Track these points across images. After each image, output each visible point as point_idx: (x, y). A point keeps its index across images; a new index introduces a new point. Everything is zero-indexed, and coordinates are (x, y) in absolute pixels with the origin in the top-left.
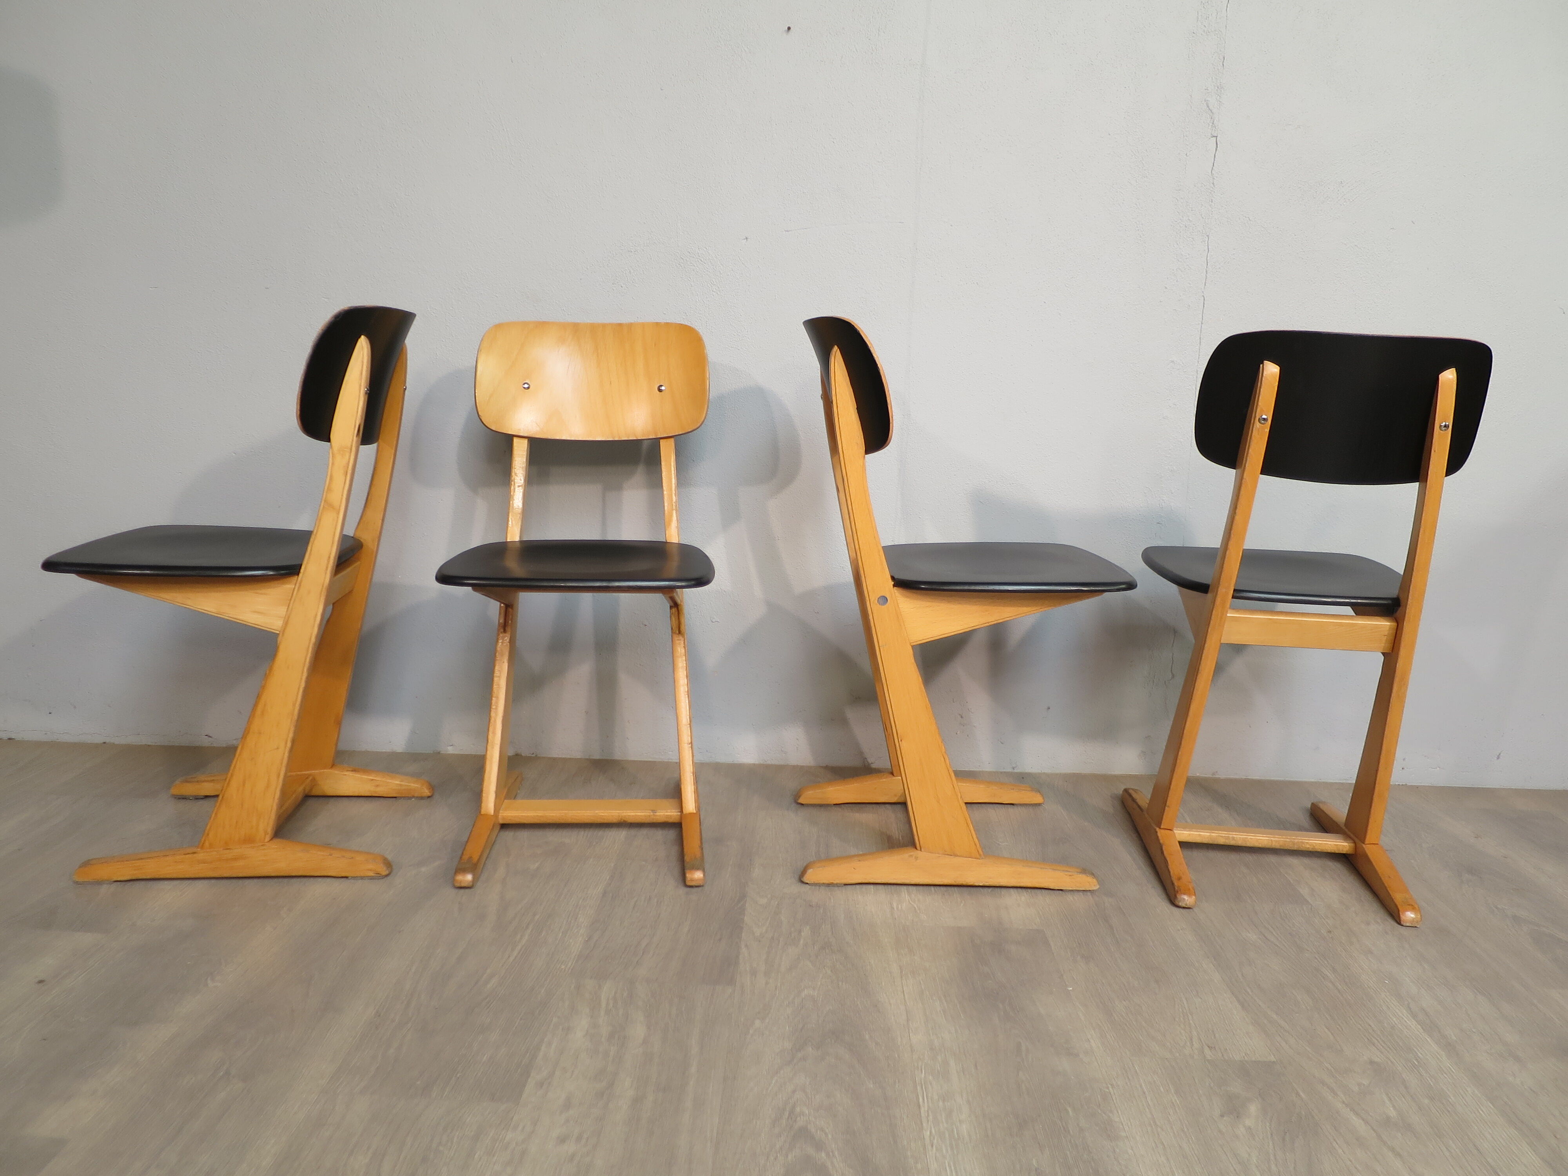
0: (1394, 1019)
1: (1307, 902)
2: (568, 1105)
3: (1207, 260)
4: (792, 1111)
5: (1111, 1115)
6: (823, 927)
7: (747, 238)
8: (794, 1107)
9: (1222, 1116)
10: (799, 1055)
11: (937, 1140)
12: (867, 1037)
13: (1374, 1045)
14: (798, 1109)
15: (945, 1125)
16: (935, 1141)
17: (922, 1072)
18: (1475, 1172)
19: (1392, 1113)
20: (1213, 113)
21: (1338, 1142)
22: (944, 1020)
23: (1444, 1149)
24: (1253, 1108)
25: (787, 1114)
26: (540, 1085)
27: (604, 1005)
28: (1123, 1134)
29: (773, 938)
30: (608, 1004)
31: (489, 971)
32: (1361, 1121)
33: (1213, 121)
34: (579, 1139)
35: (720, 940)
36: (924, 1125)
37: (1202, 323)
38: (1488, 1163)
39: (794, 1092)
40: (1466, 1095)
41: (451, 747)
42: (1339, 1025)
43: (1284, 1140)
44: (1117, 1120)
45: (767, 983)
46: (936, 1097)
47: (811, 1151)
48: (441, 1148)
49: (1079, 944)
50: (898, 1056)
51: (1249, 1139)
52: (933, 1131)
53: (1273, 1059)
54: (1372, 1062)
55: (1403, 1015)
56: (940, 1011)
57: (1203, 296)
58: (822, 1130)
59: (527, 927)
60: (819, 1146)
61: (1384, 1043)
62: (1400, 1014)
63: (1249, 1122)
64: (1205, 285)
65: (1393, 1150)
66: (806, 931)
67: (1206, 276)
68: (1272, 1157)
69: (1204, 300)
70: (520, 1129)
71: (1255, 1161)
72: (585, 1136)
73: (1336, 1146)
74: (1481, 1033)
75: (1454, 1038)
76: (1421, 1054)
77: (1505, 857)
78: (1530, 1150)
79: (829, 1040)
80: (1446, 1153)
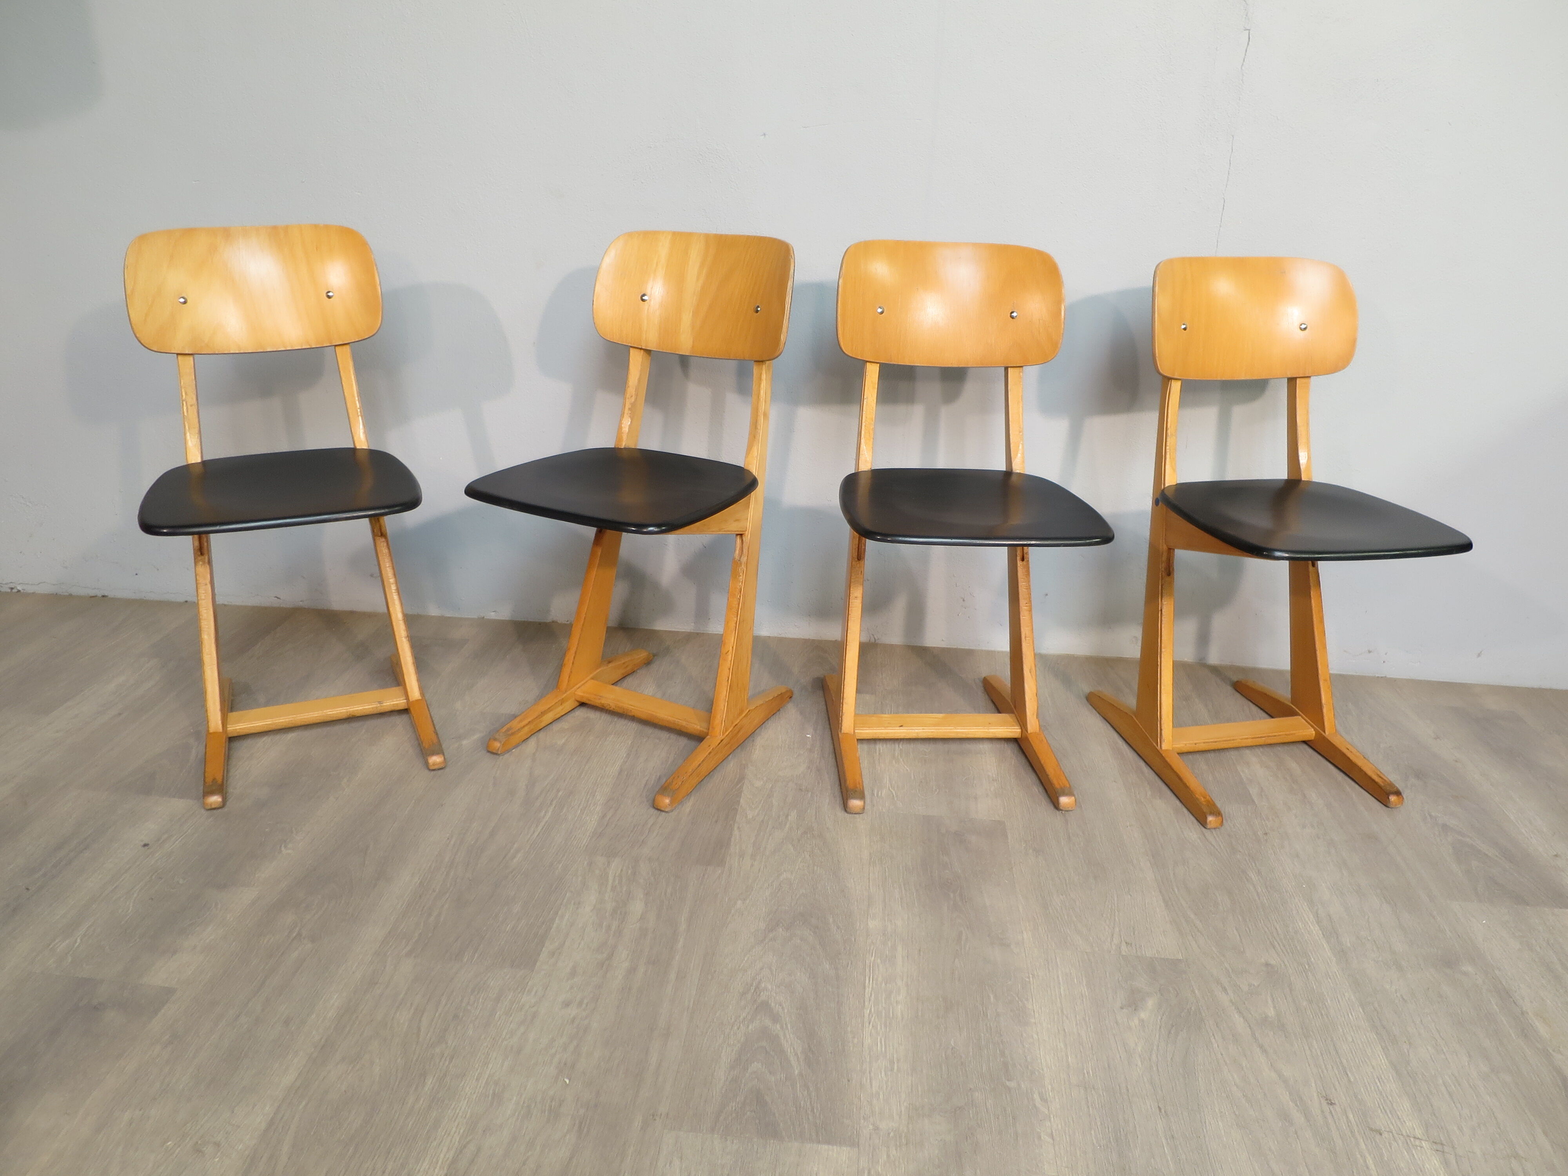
0: (1300, 924)
1: (1253, 801)
2: (573, 973)
3: (1230, 161)
4: (757, 987)
5: (1026, 1002)
6: (809, 811)
7: (765, 135)
8: (759, 983)
9: (1122, 1008)
10: (771, 935)
11: (874, 1019)
12: (831, 920)
13: (1274, 948)
14: (763, 985)
15: (884, 1005)
16: (873, 1018)
17: (872, 956)
18: (1327, 1071)
19: (1271, 1013)
20: (1247, 4)
21: (1216, 1037)
22: (900, 907)
23: (1307, 1048)
24: (1151, 1003)
25: (753, 989)
26: (552, 954)
27: (610, 882)
28: (1033, 1020)
29: (763, 821)
30: (614, 881)
31: (516, 846)
32: (1242, 1019)
33: (1247, 13)
34: (580, 1004)
35: (716, 822)
36: (866, 1003)
37: (1220, 226)
38: (1341, 1063)
39: (762, 969)
40: (1342, 1000)
41: (493, 613)
42: (1248, 928)
43: (1170, 1032)
44: (1030, 1007)
45: (752, 865)
46: (880, 979)
47: (768, 1022)
48: (469, 1008)
49: (1034, 837)
50: (855, 940)
51: (1140, 1030)
52: (873, 1010)
53: (1180, 957)
54: (1267, 965)
55: (1309, 920)
56: (898, 899)
57: (1224, 199)
58: (780, 1004)
59: (551, 804)
60: (776, 1019)
61: (1284, 946)
62: (1307, 919)
63: (1143, 1015)
64: (1226, 187)
65: (1261, 1047)
66: (793, 815)
67: (1228, 177)
68: (1155, 1048)
69: (1224, 202)
70: (533, 993)
71: (1140, 1051)
72: (585, 1001)
73: (1213, 1041)
74: (1374, 941)
75: (1349, 945)
76: (1314, 959)
77: (1456, 761)
78: (1383, 1053)
79: (798, 922)
80: (1308, 1052)
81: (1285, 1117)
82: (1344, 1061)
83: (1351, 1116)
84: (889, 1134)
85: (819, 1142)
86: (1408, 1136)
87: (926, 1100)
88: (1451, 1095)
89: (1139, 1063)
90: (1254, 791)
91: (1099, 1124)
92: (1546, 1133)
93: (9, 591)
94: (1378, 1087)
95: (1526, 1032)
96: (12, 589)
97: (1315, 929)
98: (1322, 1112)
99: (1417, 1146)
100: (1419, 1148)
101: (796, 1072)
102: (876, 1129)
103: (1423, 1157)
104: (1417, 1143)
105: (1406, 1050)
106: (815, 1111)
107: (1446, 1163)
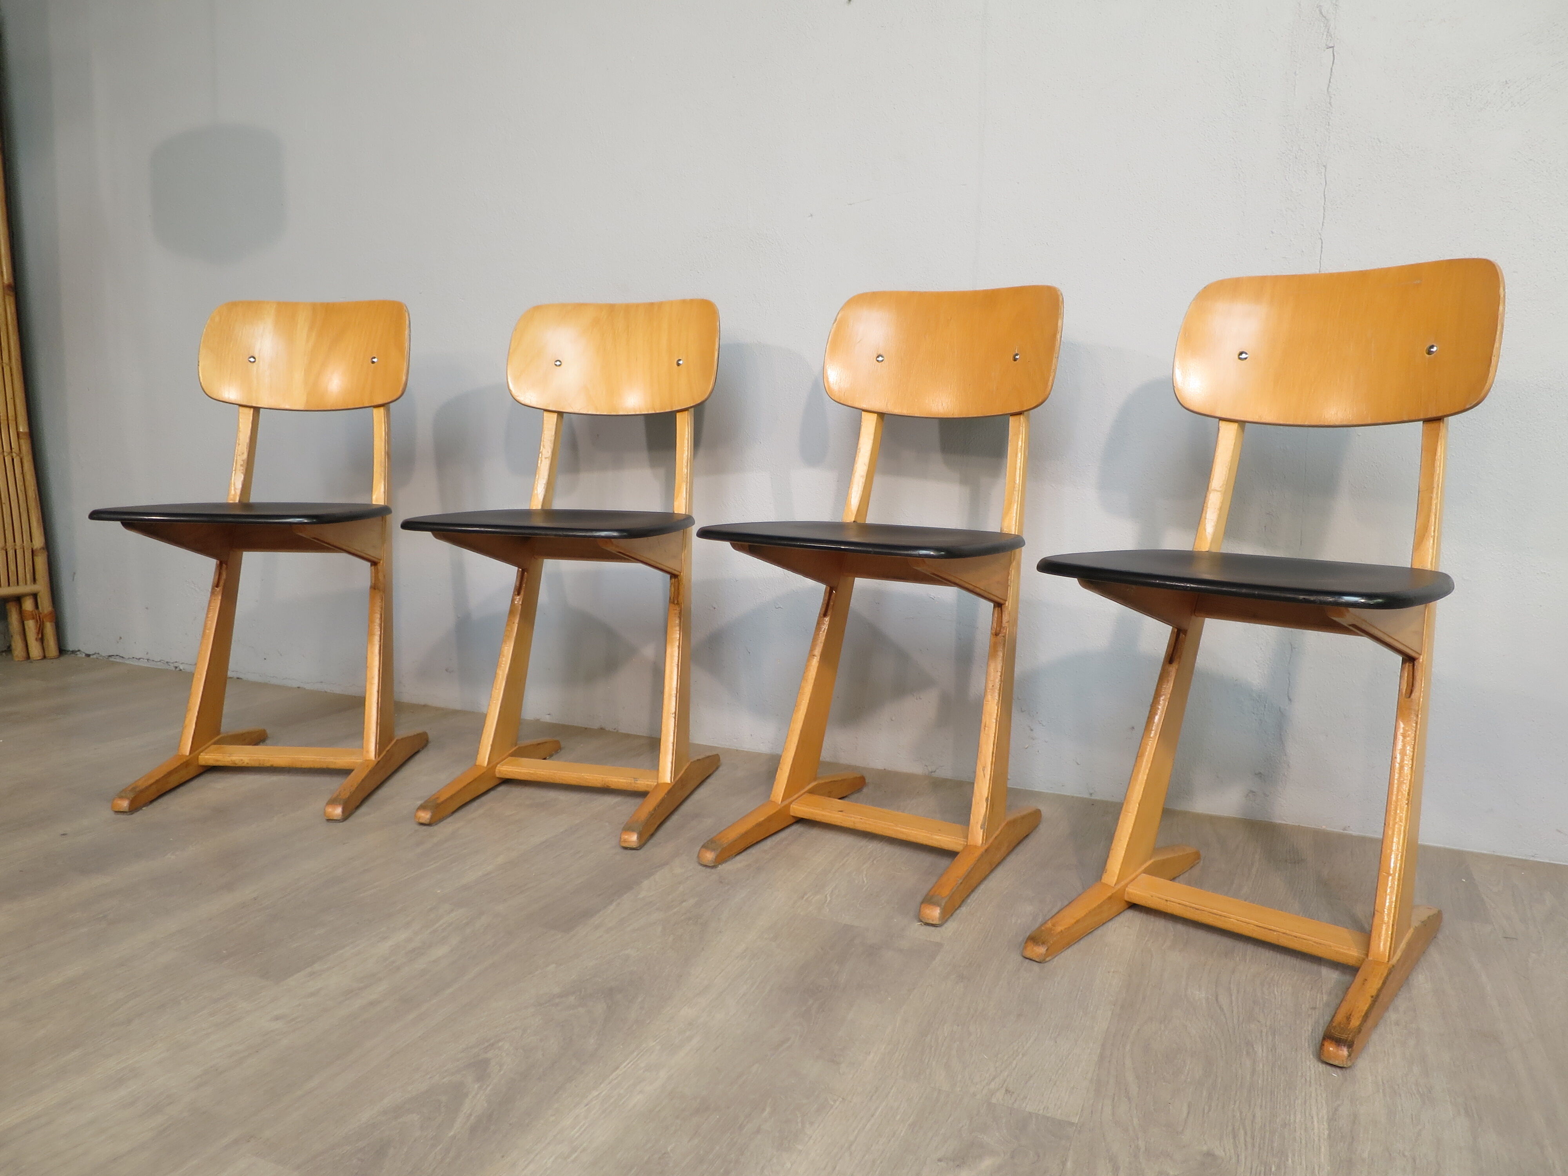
0: (1297, 1116)
2: (314, 994)
3: (1324, 195)
4: (493, 1044)
5: (807, 1126)
6: (712, 901)
7: (811, 215)
8: (499, 1041)
9: (940, 1160)
10: (557, 1001)
12: (639, 1000)
14: (501, 1044)
15: (622, 1091)
16: (595, 1102)
17: (656, 1040)
20: (1327, 20)
22: (736, 1002)
24: (988, 1163)
25: (486, 1045)
26: (312, 974)
27: (437, 926)
28: (800, 1147)
29: (651, 902)
30: (440, 926)
31: (376, 884)
33: (1329, 29)
34: (291, 1020)
35: (600, 895)
36: (602, 1085)
39: (515, 1029)
42: (1209, 1108)
44: (810, 1133)
45: (600, 937)
46: (643, 1065)
47: (470, 1079)
48: (183, 1001)
49: (970, 964)
50: (649, 1023)
52: (604, 1093)
53: (1075, 1120)
54: (1208, 1154)
55: (1318, 1115)
56: (739, 995)
57: (1321, 239)
58: (502, 1066)
60: (482, 1078)
61: (1253, 1137)
62: (1314, 1113)
64: (1323, 225)
67: (1324, 214)
69: (1322, 243)
70: (256, 1002)
72: (298, 1020)
74: (1413, 1158)
75: (1365, 1155)
76: (1293, 1162)
79: (600, 994)
96: (176, 667)
97: (1320, 1129)
101: (452, 1133)
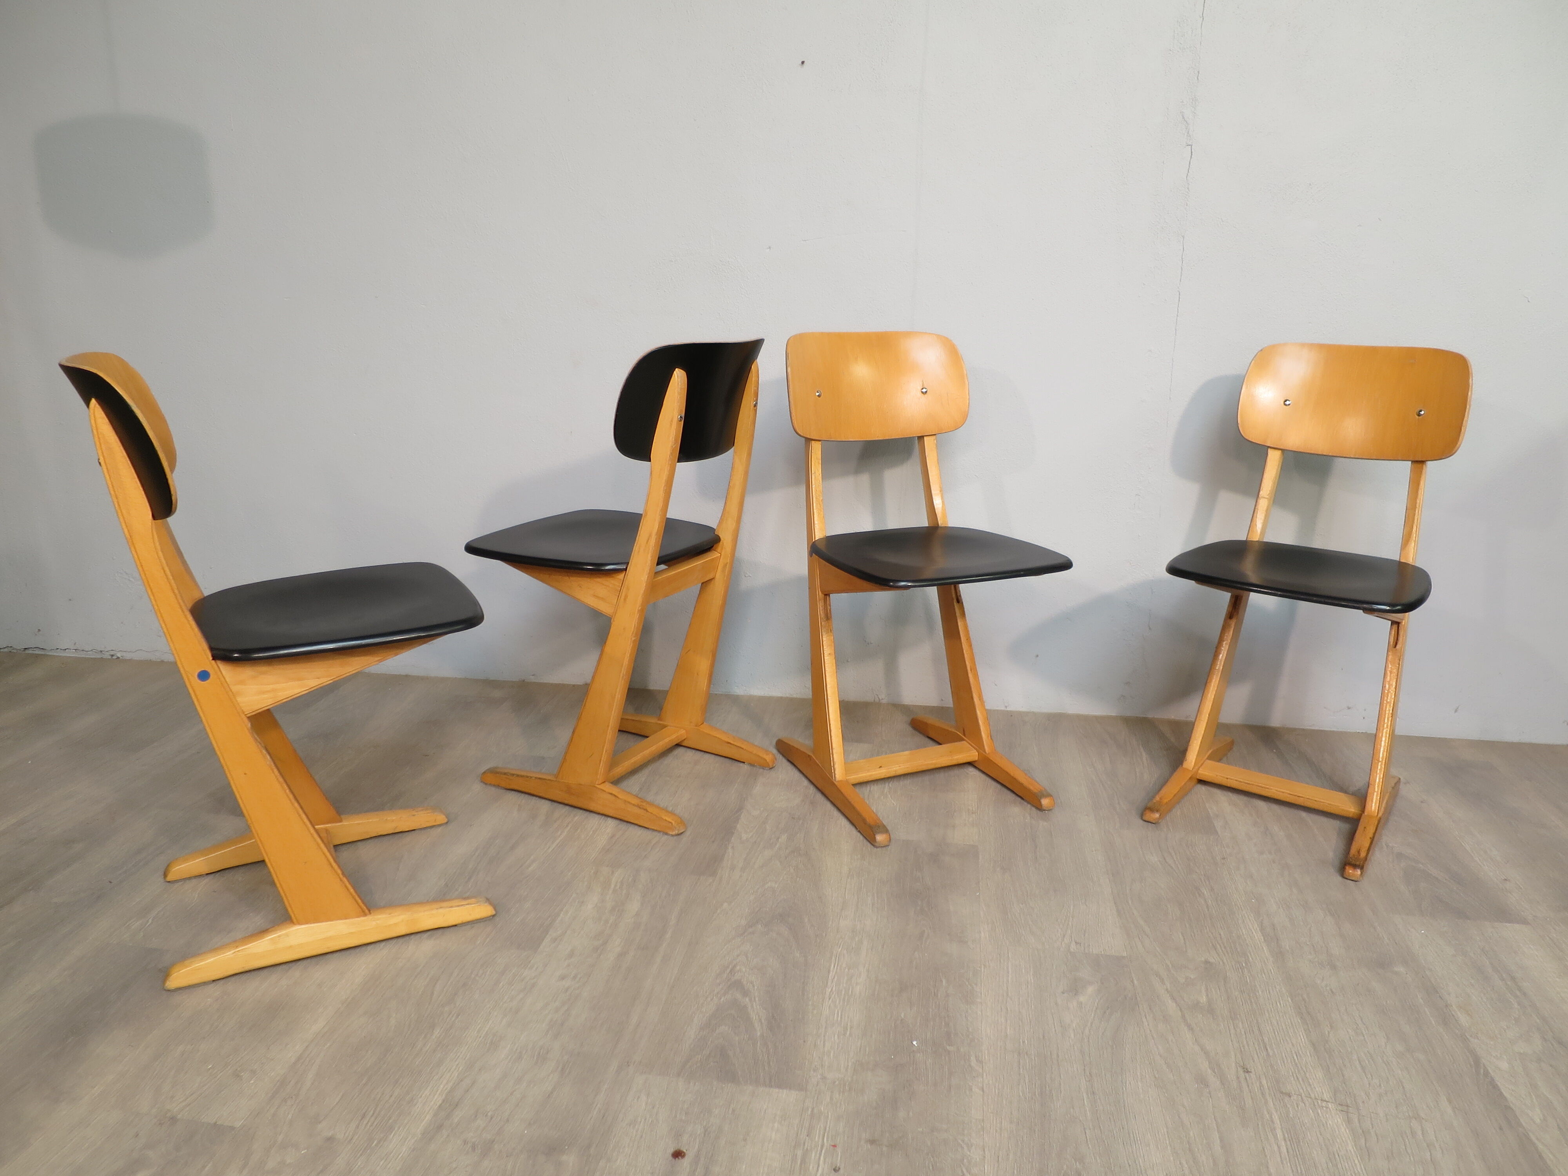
0: (1244, 931)
1: (1217, 832)
2: (571, 955)
3: (1182, 258)
4: (733, 969)
5: (974, 986)
6: (798, 835)
7: (770, 248)
8: (735, 966)
9: (1063, 993)
10: (750, 930)
11: (835, 996)
12: (806, 920)
13: (1215, 950)
14: (738, 968)
15: (845, 985)
16: (833, 996)
17: (840, 947)
18: (1248, 1046)
19: (1203, 999)
20: (1188, 124)
21: (1147, 1018)
22: (871, 910)
23: (1232, 1027)
24: (1090, 990)
25: (728, 970)
26: (554, 940)
27: (613, 886)
28: (979, 1000)
29: (755, 842)
30: (616, 886)
31: (532, 857)
32: (1174, 1004)
33: (1188, 131)
34: (575, 978)
35: (713, 842)
36: (829, 984)
37: (1177, 316)
38: (1263, 1040)
39: (738, 955)
40: (1273, 991)
42: (1193, 932)
43: (1105, 1013)
44: (978, 990)
45: (741, 876)
46: (844, 965)
47: (738, 996)
48: (477, 978)
49: (1003, 858)
50: (826, 935)
51: (1077, 1010)
52: (834, 989)
53: (1125, 954)
54: (1206, 962)
55: (1253, 928)
56: (870, 905)
57: (1179, 291)
58: (752, 983)
59: (567, 826)
60: (746, 993)
61: (1225, 947)
62: (1251, 927)
63: (1082, 999)
64: (1180, 281)
65: (1189, 1026)
66: (784, 838)
67: (1181, 273)
68: (1089, 1024)
69: (1180, 294)
70: (534, 969)
71: (1074, 1026)
72: (579, 976)
73: (1144, 1020)
74: (1313, 946)
75: (1287, 948)
76: (1252, 959)
77: (1422, 802)
78: (1304, 1034)
79: (776, 920)
80: (1233, 1031)
81: (1202, 1080)
82: (1266, 1040)
83: (1264, 1082)
84: (834, 1082)
85: (771, 1086)
86: (1316, 1099)
87: (872, 1058)
88: (1363, 1068)
89: (1072, 1036)
90: (1218, 824)
91: (1027, 1081)
92: (1450, 1101)
93: (110, 657)
94: (1294, 1060)
95: (1446, 1019)
97: (1258, 936)
98: (1238, 1078)
99: (1323, 1107)
100: (1325, 1108)
101: (759, 1034)
102: (824, 1078)
103: (1327, 1115)
104: (1324, 1104)
105: (1327, 1033)
106: (771, 1063)
107: (1349, 1121)
